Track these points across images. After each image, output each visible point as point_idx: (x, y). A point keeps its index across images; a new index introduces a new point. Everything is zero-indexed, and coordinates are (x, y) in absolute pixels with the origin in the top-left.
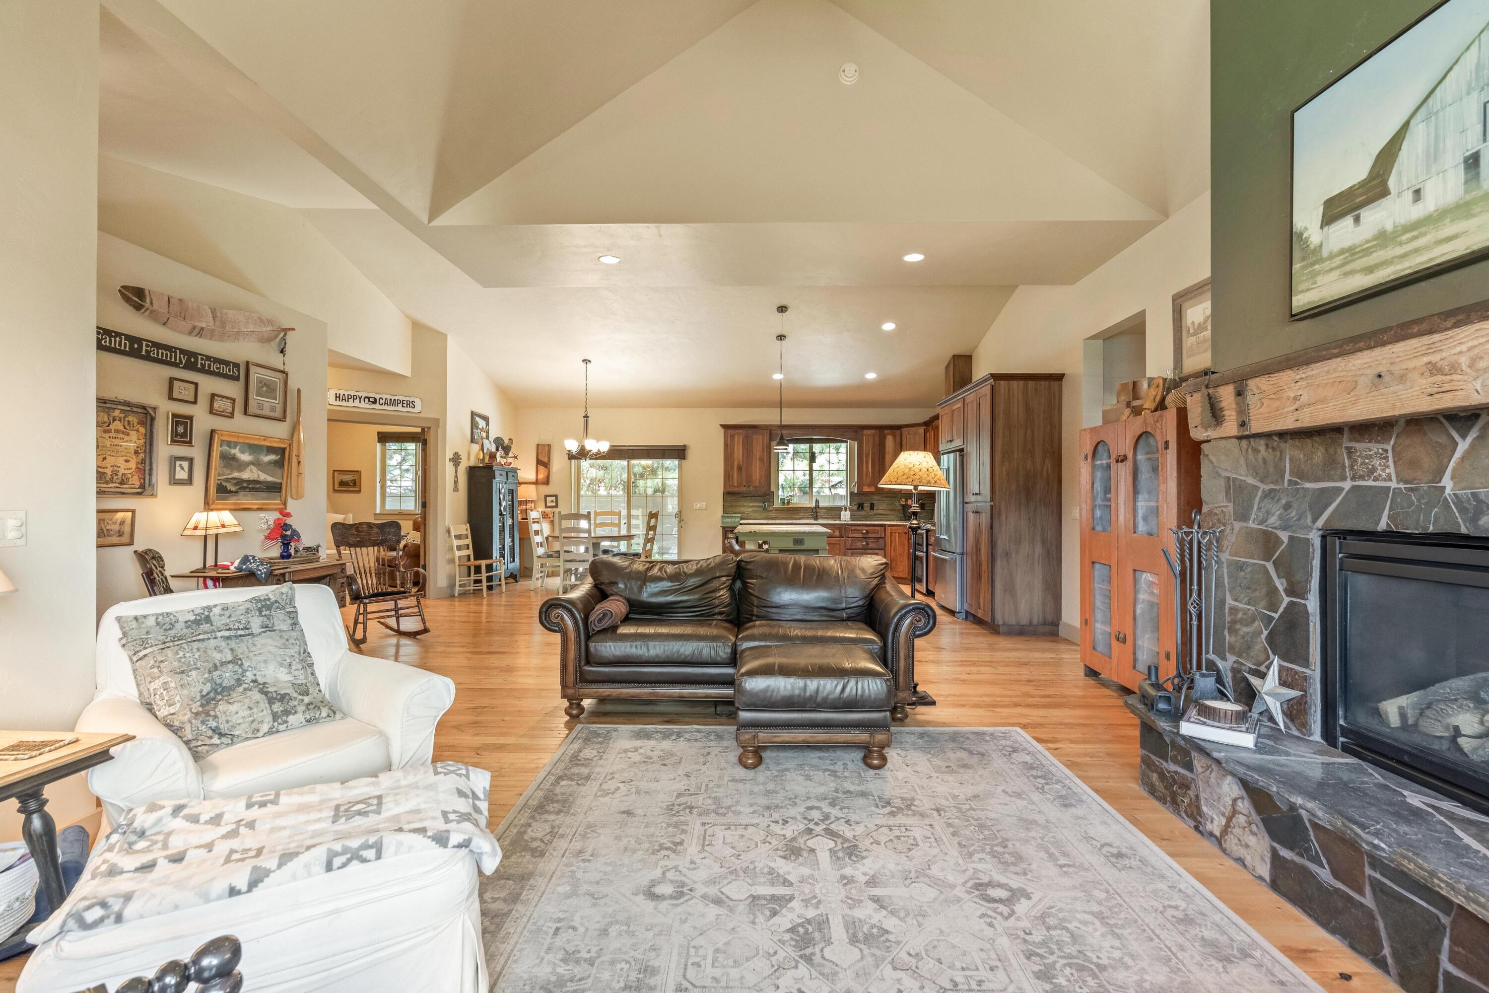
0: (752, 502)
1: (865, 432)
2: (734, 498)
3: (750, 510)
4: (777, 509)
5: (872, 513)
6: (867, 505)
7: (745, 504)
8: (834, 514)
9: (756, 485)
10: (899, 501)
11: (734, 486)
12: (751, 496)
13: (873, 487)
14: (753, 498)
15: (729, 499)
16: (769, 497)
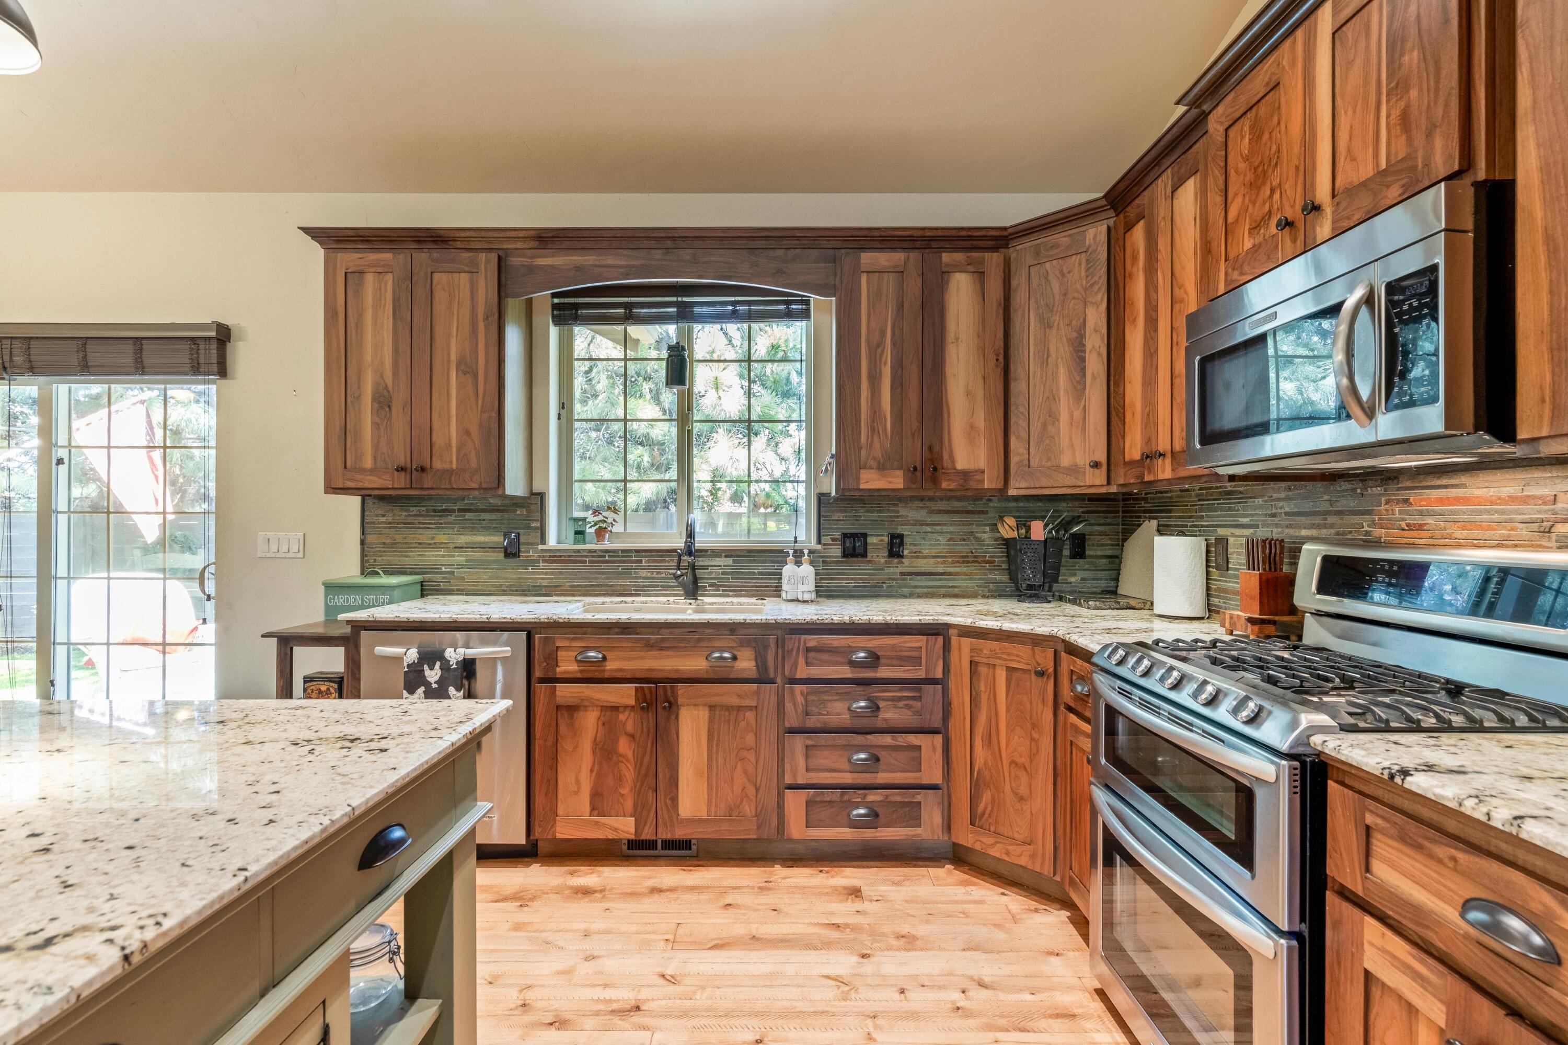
0: (463, 530)
1: (866, 258)
2: (402, 515)
3: (459, 558)
4: (555, 557)
5: (896, 568)
6: (877, 541)
7: (441, 538)
8: (760, 573)
9: (447, 466)
10: (994, 528)
11: (363, 471)
12: (460, 510)
13: (900, 473)
14: (468, 516)
15: (383, 519)
16: (528, 512)
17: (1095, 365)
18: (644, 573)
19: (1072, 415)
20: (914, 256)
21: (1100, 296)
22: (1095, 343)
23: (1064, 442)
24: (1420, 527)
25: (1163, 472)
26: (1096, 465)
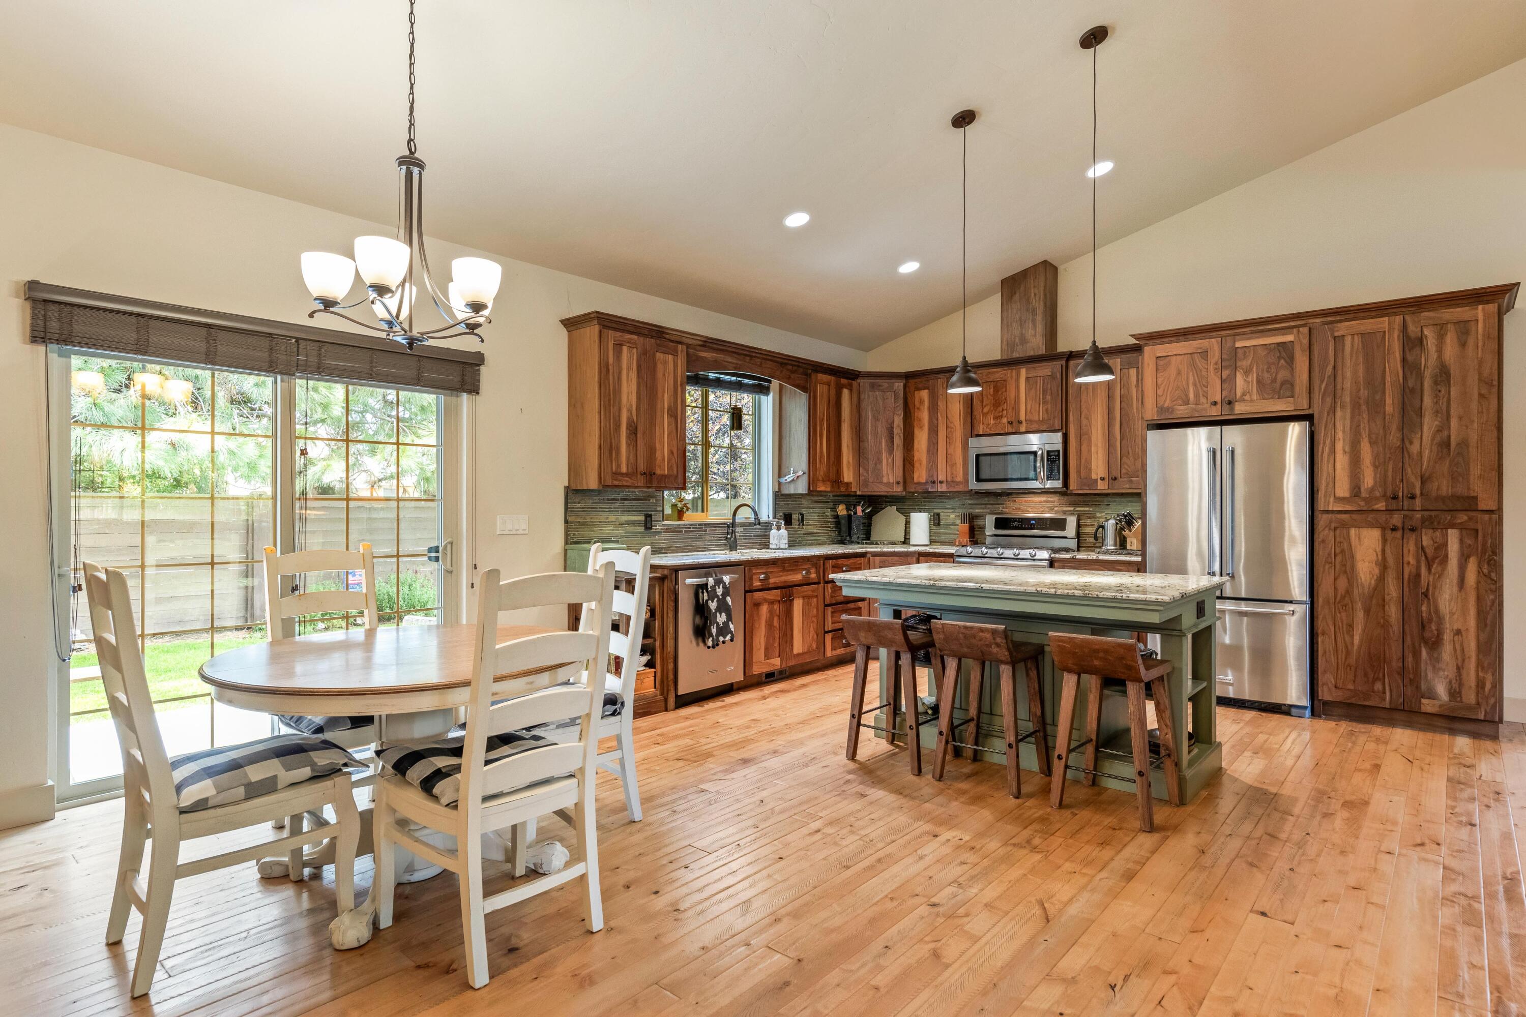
0: (623, 512)
1: (820, 376)
2: (590, 502)
3: (621, 531)
4: (668, 529)
5: (802, 532)
6: (795, 517)
7: (612, 518)
8: (754, 536)
9: (662, 472)
10: (834, 509)
11: (622, 474)
12: (622, 499)
13: (828, 483)
14: (626, 503)
15: (579, 505)
16: (656, 500)
17: (898, 441)
18: (708, 538)
19: (887, 461)
20: (833, 378)
21: (900, 412)
22: (898, 431)
23: (885, 472)
24: (1019, 508)
25: (941, 488)
26: (898, 483)
